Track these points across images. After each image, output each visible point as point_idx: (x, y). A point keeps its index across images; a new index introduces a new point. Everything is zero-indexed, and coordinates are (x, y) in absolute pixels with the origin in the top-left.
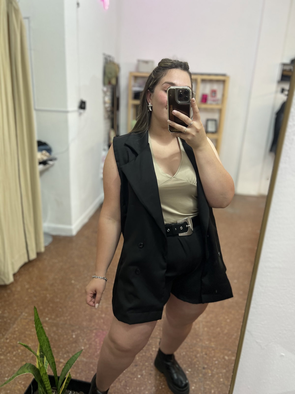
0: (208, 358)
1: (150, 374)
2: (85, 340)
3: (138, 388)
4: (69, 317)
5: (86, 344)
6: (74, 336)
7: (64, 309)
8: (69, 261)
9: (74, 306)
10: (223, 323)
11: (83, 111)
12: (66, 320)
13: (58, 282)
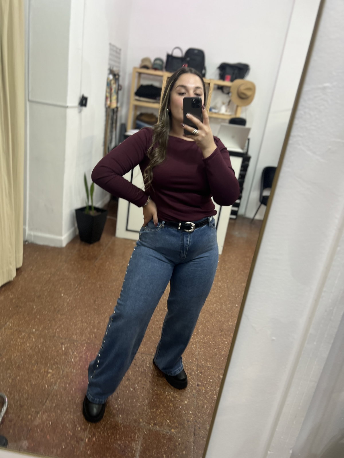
0: (202, 376)
1: (143, 388)
2: (75, 353)
3: (130, 400)
4: (58, 330)
5: (76, 357)
6: (63, 349)
7: (53, 322)
8: (58, 273)
9: (64, 320)
10: (221, 344)
11: (84, 108)
12: (55, 333)
13: (45, 294)
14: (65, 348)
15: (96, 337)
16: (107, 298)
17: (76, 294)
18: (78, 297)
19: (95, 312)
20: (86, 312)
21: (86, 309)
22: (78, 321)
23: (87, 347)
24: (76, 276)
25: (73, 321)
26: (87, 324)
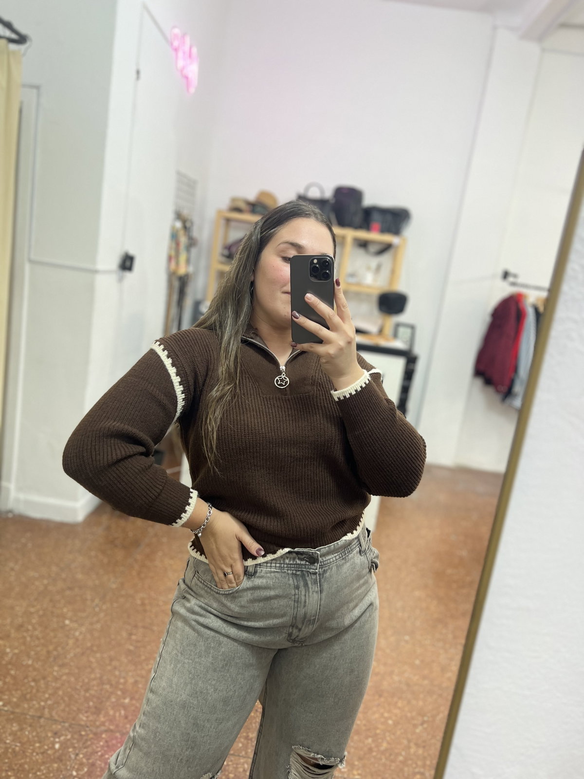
2: (81, 756)
4: (49, 702)
6: (57, 746)
7: (42, 682)
8: (64, 575)
9: (64, 678)
10: (380, 726)
11: (128, 275)
12: (44, 708)
13: (34, 621)
14: (61, 745)
15: (126, 717)
16: (155, 628)
17: (95, 619)
18: (98, 626)
19: (130, 658)
20: (111, 660)
21: (112, 653)
22: (94, 679)
23: (107, 742)
24: (97, 582)
25: (83, 680)
26: (111, 685)
